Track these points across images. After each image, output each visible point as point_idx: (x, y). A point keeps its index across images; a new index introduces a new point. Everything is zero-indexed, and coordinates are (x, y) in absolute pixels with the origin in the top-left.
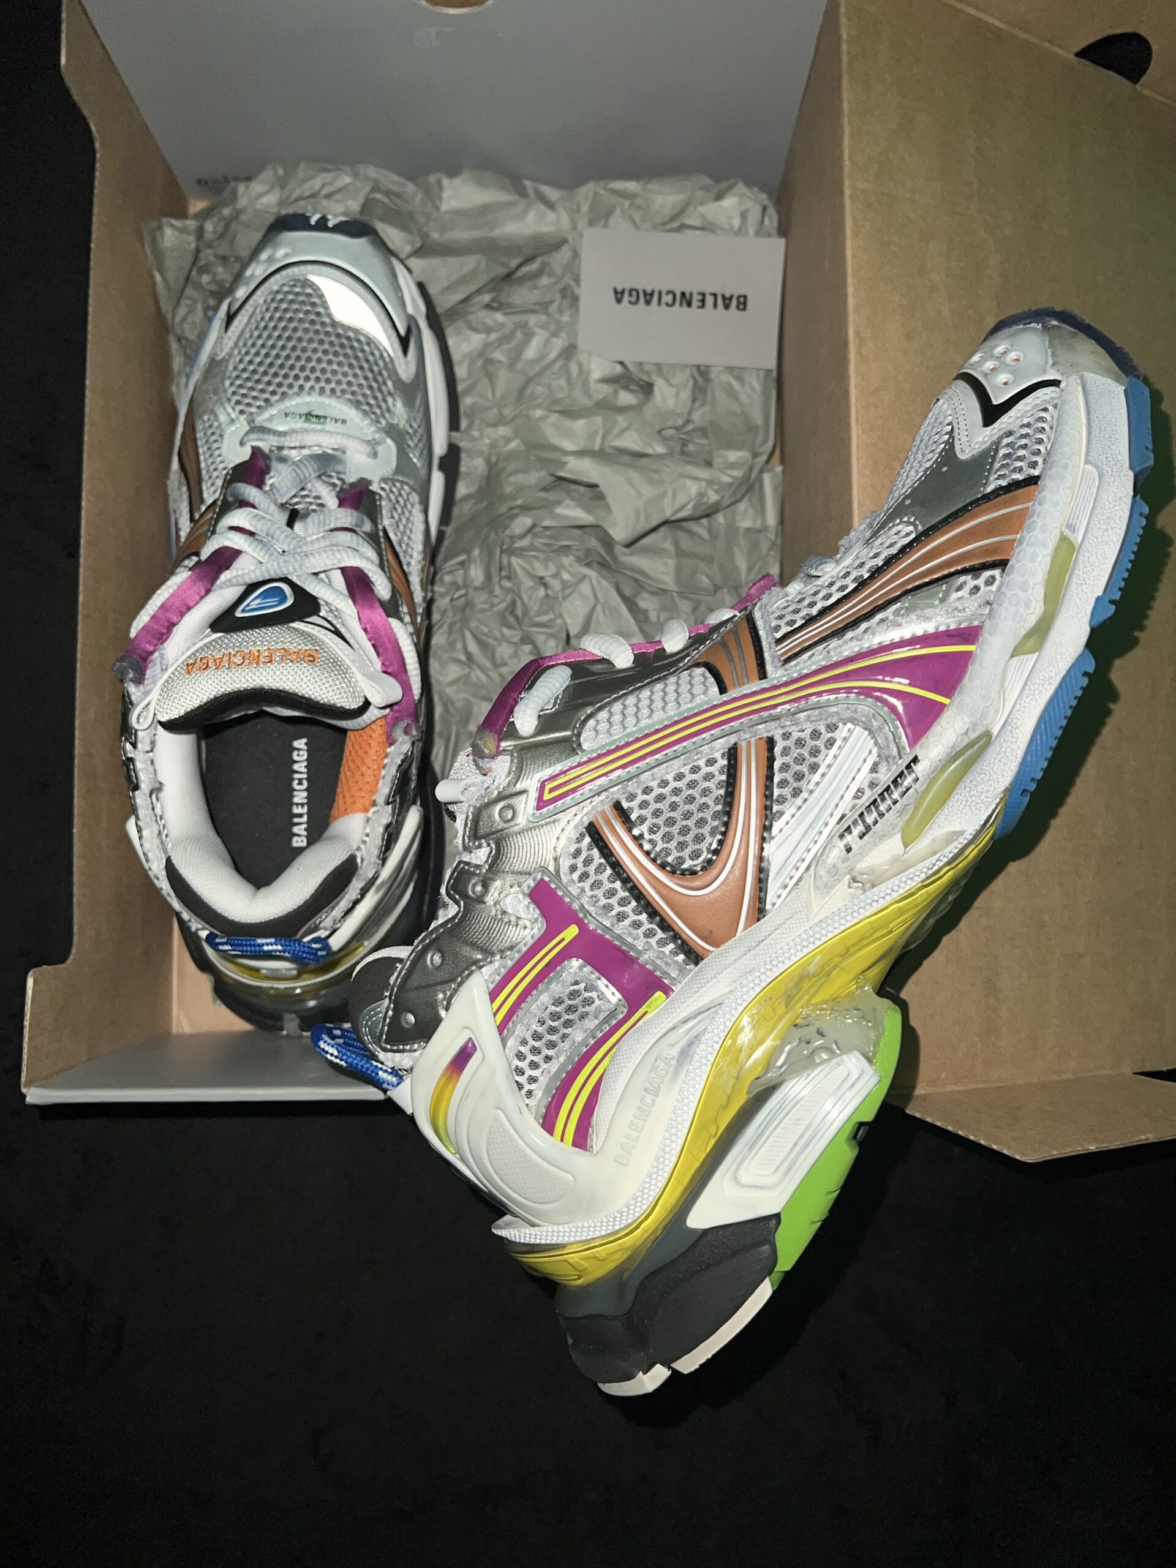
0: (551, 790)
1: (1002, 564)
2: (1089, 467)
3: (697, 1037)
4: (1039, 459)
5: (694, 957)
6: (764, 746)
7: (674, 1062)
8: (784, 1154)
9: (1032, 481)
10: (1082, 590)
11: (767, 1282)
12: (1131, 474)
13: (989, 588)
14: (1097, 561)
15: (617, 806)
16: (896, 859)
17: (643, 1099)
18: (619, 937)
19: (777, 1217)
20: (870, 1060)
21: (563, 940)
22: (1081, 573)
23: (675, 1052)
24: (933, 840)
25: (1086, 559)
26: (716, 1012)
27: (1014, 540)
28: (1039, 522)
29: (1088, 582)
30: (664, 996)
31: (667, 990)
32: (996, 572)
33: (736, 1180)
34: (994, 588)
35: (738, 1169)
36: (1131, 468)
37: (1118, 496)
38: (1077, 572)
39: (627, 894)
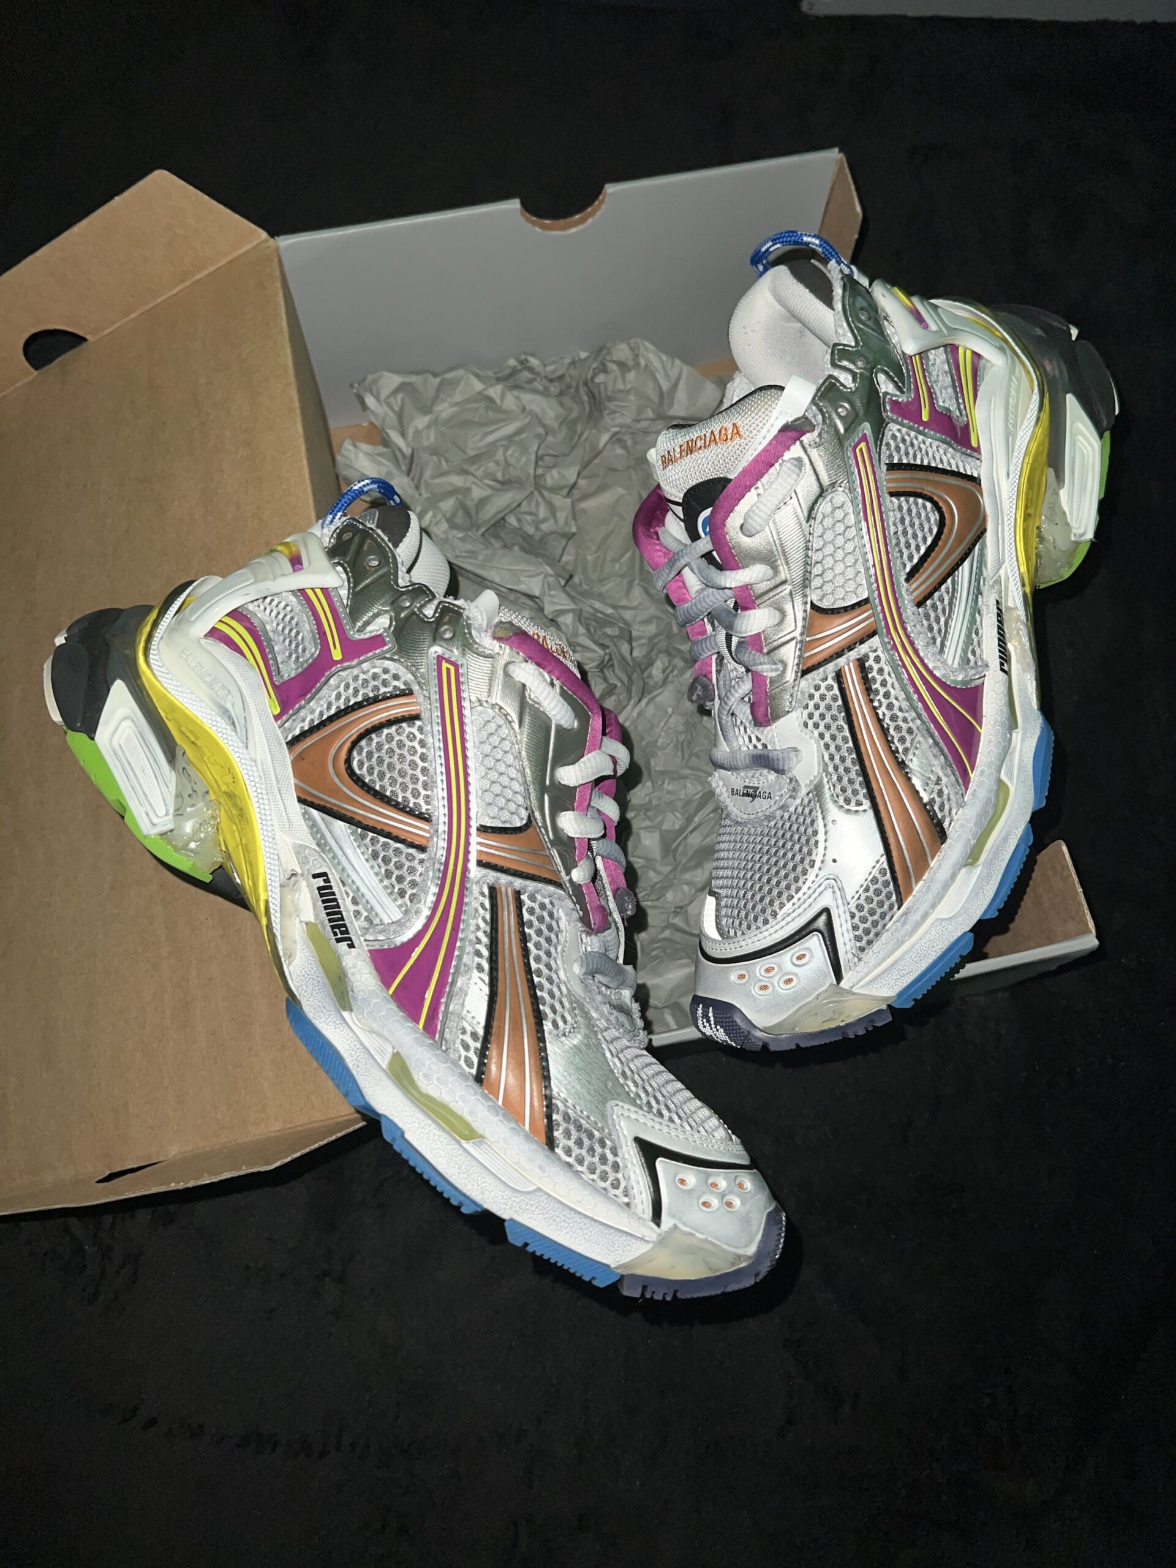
0: (448, 670)
1: (479, 1079)
2: (533, 1188)
3: (233, 723)
4: (571, 1160)
5: (291, 744)
6: (423, 842)
7: (222, 704)
8: (127, 754)
9: (551, 1143)
10: (414, 1122)
11: (60, 719)
12: (505, 1216)
13: (463, 1058)
14: (436, 1147)
15: (417, 717)
16: (297, 911)
17: (210, 675)
18: (320, 689)
19: (93, 739)
20: (163, 835)
21: (335, 647)
22: (431, 1128)
23: (229, 706)
24: (295, 942)
25: (442, 1139)
26: (243, 742)
27: (498, 1099)
28: (496, 1119)
29: (420, 1130)
30: (276, 713)
31: (277, 718)
32: (474, 1071)
33: (126, 718)
34: (462, 1063)
35: (133, 721)
36: (512, 1220)
37: (487, 1193)
38: (433, 1126)
39: (351, 704)
